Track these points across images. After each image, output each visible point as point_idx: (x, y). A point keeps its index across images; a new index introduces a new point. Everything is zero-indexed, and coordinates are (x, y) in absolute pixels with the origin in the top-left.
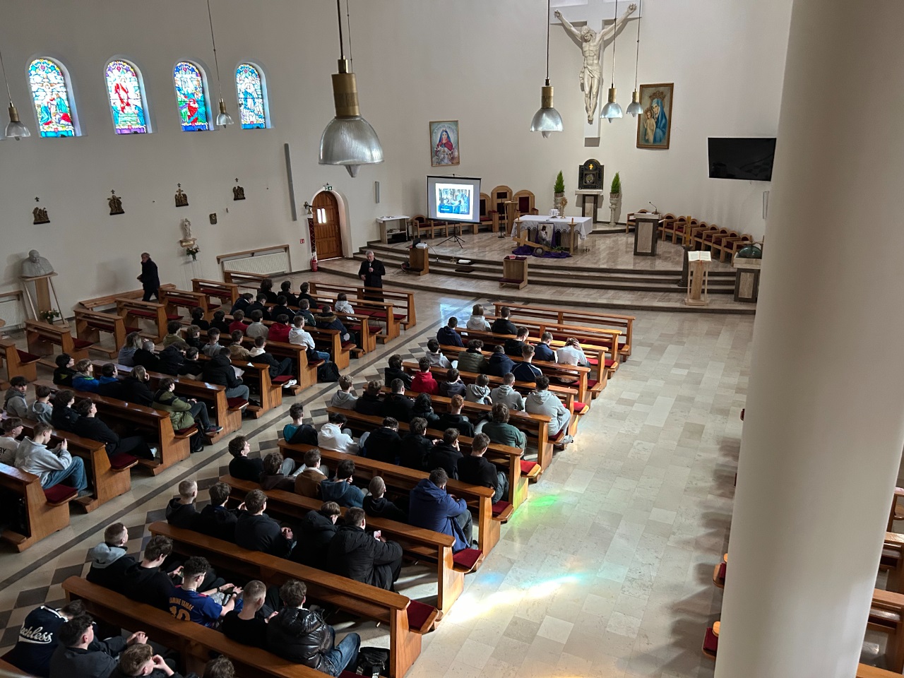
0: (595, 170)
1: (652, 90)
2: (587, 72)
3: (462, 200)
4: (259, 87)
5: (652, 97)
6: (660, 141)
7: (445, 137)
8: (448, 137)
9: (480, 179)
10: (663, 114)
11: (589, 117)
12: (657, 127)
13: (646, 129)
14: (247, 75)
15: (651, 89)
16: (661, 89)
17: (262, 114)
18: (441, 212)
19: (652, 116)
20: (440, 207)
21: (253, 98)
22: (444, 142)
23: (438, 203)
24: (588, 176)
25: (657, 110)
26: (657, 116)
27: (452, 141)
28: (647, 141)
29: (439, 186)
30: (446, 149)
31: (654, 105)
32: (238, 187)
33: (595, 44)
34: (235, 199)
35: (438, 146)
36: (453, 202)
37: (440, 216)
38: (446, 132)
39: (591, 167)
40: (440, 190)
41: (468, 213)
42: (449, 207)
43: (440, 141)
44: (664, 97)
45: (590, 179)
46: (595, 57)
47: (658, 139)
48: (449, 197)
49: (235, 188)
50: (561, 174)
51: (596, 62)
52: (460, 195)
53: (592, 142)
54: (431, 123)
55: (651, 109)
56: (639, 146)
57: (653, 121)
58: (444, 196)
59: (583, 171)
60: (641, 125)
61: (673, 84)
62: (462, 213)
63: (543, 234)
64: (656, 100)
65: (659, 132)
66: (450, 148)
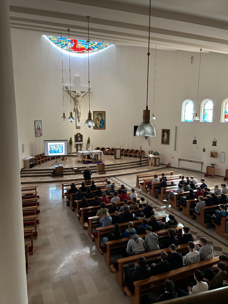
2: (78, 106)
3: (60, 148)
5: (98, 115)
7: (38, 126)
9: (67, 140)
11: (79, 120)
13: (97, 124)
15: (97, 112)
16: (101, 113)
18: (50, 153)
20: (50, 151)
22: (38, 128)
23: (49, 150)
25: (100, 118)
26: (100, 120)
27: (40, 128)
28: (97, 127)
29: (49, 144)
31: (99, 117)
33: (81, 98)
36: (56, 149)
37: (50, 154)
39: (79, 135)
40: (50, 145)
41: (63, 152)
42: (54, 151)
45: (79, 139)
48: (54, 147)
50: (71, 138)
51: (81, 104)
52: (59, 146)
53: (78, 128)
54: (35, 121)
55: (98, 118)
56: (94, 129)
57: (99, 122)
58: (52, 147)
59: (76, 137)
61: (105, 111)
62: (60, 153)
63: (91, 156)
64: (99, 116)
65: (102, 125)
66: (40, 130)
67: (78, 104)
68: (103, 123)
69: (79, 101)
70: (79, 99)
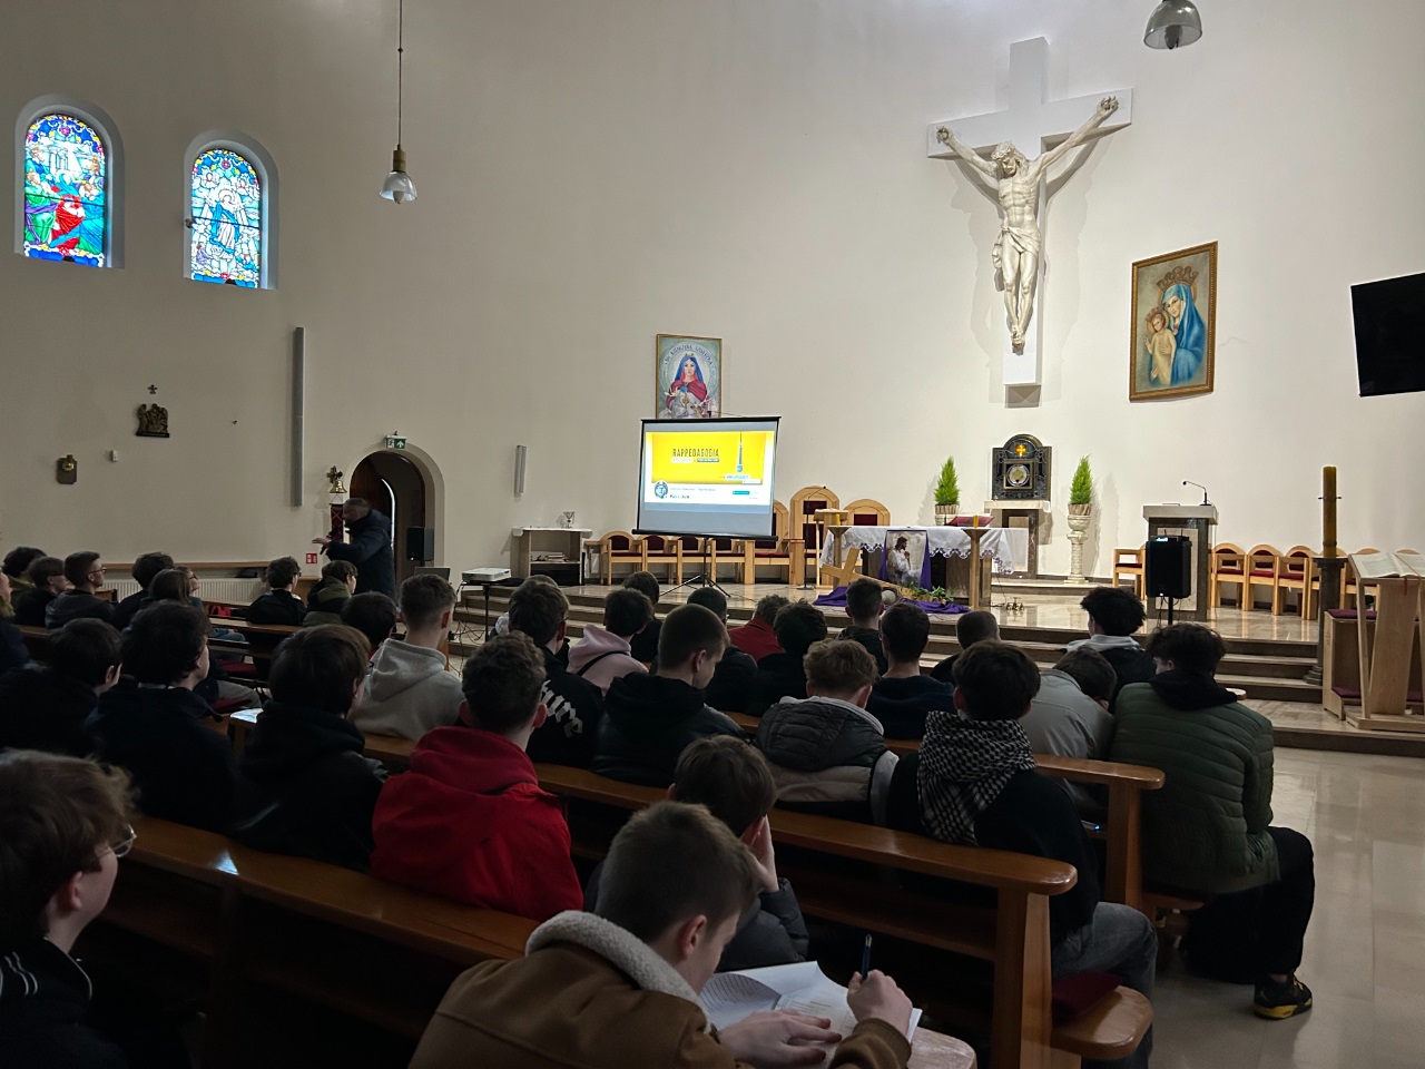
0: (1032, 456)
1: (1163, 268)
2: (1008, 240)
4: (256, 204)
6: (1190, 375)
7: (689, 370)
8: (697, 368)
10: (1193, 315)
11: (1014, 336)
12: (1178, 347)
13: (1151, 356)
14: (228, 173)
15: (1161, 265)
17: (256, 262)
19: (1165, 325)
21: (236, 225)
22: (688, 380)
24: (1014, 469)
25: (1177, 309)
26: (1178, 322)
27: (706, 378)
28: (1156, 381)
30: (691, 396)
32: (155, 406)
33: (1027, 179)
34: (139, 434)
35: (673, 386)
38: (693, 359)
39: (1021, 450)
43: (678, 378)
44: (1194, 278)
45: (1018, 476)
46: (1027, 208)
47: (1183, 371)
49: (144, 406)
50: (950, 464)
51: (1028, 218)
53: (1023, 395)
54: (661, 338)
55: (1163, 306)
56: (1135, 396)
59: (1002, 461)
60: (1139, 349)
61: (1214, 245)
63: (899, 558)
64: (1174, 287)
65: (1186, 357)
66: (701, 395)
68: (1199, 341)
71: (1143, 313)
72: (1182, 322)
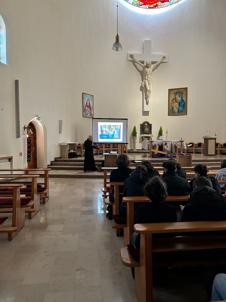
0: (148, 126)
1: (175, 91)
2: (147, 81)
3: (115, 131)
5: (176, 94)
6: (182, 111)
7: (88, 102)
9: (127, 119)
10: (182, 100)
12: (179, 106)
13: (173, 107)
16: (181, 90)
18: (101, 138)
19: (176, 102)
20: (101, 135)
23: (99, 133)
25: (179, 99)
26: (179, 101)
28: (174, 112)
31: (177, 97)
33: (152, 69)
35: (86, 106)
36: (110, 132)
37: (100, 140)
38: (89, 100)
39: (146, 124)
40: (101, 126)
41: (120, 138)
42: (107, 135)
43: (86, 104)
44: (183, 93)
45: (147, 129)
47: (180, 111)
48: (107, 129)
50: (135, 127)
51: (151, 77)
53: (146, 113)
54: (83, 93)
55: (175, 98)
56: (169, 115)
57: (177, 104)
58: (104, 129)
59: (143, 127)
60: (170, 106)
61: (187, 88)
62: (116, 138)
63: (165, 147)
64: (178, 95)
65: (181, 108)
66: (90, 109)
67: (147, 78)
68: (184, 105)
69: (148, 73)
70: (148, 71)
71: (171, 99)
72: (180, 101)
